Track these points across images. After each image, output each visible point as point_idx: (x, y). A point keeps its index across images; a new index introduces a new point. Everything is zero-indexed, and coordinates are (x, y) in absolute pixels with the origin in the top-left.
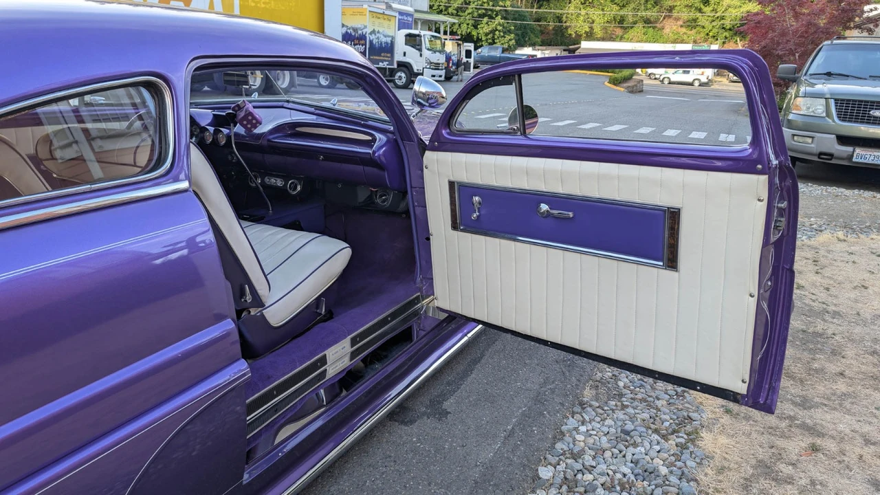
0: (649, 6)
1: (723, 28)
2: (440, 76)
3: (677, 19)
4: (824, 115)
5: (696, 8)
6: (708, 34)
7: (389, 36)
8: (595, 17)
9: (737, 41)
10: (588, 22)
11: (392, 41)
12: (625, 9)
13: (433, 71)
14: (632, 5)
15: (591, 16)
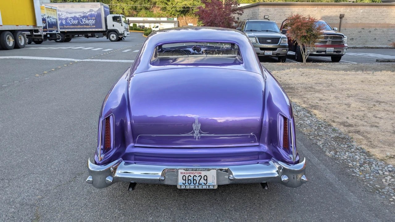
0: (146, 2)
1: (177, 11)
3: (158, 7)
4: (255, 42)
5: (165, 3)
6: (171, 13)
7: (55, 19)
8: (124, 7)
9: (182, 16)
10: (121, 9)
11: (56, 21)
12: (136, 3)
14: (139, 2)
15: (122, 6)
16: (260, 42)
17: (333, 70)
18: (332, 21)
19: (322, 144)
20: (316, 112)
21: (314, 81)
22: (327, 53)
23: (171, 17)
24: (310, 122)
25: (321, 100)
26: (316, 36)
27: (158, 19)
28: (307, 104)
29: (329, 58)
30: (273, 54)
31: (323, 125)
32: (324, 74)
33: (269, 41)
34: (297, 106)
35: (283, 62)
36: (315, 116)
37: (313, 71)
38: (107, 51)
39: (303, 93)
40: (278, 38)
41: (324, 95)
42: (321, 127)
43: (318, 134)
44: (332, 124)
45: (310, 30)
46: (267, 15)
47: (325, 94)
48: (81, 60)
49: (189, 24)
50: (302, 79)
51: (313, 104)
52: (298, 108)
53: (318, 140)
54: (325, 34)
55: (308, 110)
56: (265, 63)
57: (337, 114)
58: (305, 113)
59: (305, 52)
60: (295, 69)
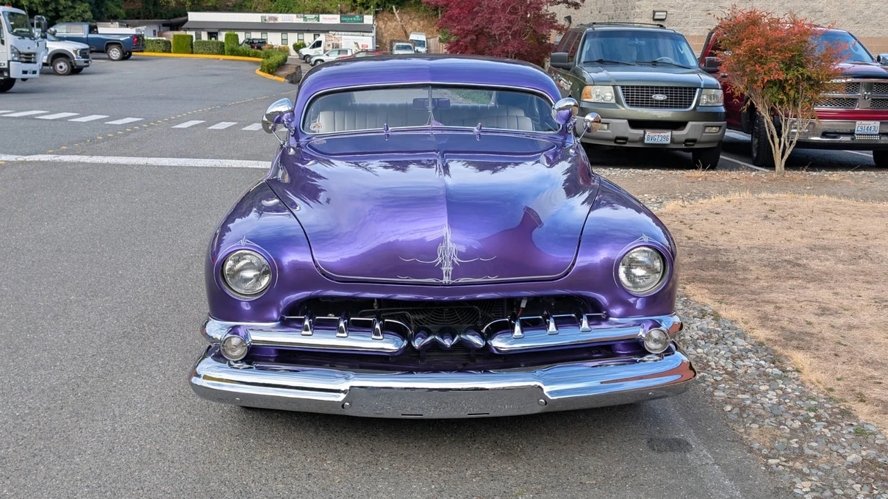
2: (34, 72)
4: (613, 101)
9: (392, 9)
13: (23, 64)
16: (631, 103)
17: (874, 199)
18: (877, 30)
19: (812, 490)
20: (799, 358)
21: (805, 241)
22: (857, 138)
23: (353, 14)
24: (775, 400)
25: (824, 311)
26: (815, 84)
27: (311, 19)
28: (773, 328)
29: (869, 155)
30: (673, 141)
31: (821, 411)
32: (843, 213)
33: (660, 97)
34: (738, 335)
35: (708, 169)
36: (796, 374)
37: (808, 201)
38: (122, 125)
39: (763, 283)
40: (690, 88)
41: (836, 294)
42: (814, 421)
43: (801, 448)
44: (854, 407)
45: (795, 60)
46: (663, 9)
47: (839, 290)
48: (21, 158)
49: (413, 37)
50: (766, 233)
51: (793, 327)
52: (740, 341)
53: (800, 472)
54: (847, 75)
55: (775, 351)
56: (646, 172)
57: (875, 369)
58: (763, 363)
59: (779, 135)
60: (746, 195)
